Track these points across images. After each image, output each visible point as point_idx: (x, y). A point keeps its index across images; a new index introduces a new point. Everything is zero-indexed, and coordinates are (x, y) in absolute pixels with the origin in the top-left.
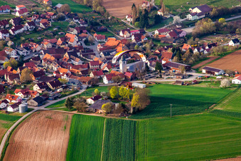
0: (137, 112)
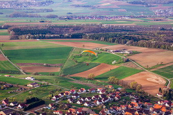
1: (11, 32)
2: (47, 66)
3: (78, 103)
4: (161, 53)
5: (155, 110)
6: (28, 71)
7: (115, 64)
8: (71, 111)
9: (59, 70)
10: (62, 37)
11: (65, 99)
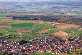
0: (81, 54)
1: (12, 18)
2: (26, 29)
3: (39, 42)
4: (66, 25)
5: (65, 44)
6: (19, 31)
7: (50, 29)
8: (36, 45)
9: (30, 31)
10: (30, 19)
11: (34, 41)
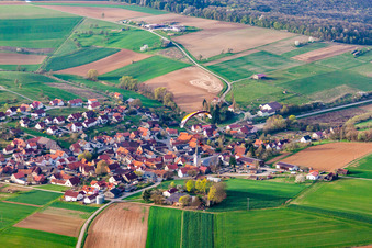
0: (214, 205)
5: (177, 143)
8: (16, 143)
9: (41, 60)
11: (16, 119)
